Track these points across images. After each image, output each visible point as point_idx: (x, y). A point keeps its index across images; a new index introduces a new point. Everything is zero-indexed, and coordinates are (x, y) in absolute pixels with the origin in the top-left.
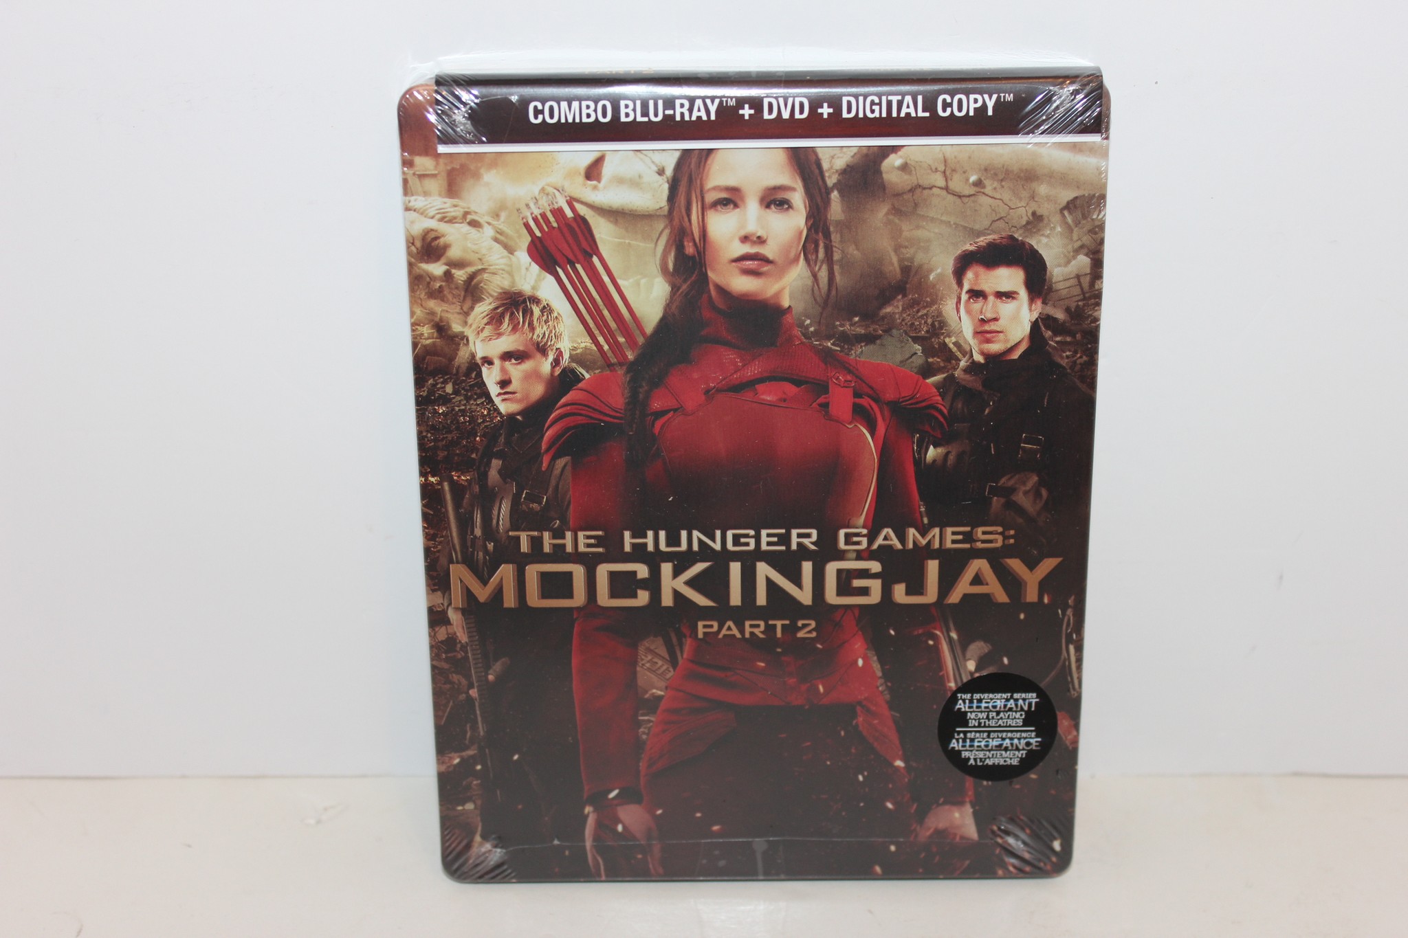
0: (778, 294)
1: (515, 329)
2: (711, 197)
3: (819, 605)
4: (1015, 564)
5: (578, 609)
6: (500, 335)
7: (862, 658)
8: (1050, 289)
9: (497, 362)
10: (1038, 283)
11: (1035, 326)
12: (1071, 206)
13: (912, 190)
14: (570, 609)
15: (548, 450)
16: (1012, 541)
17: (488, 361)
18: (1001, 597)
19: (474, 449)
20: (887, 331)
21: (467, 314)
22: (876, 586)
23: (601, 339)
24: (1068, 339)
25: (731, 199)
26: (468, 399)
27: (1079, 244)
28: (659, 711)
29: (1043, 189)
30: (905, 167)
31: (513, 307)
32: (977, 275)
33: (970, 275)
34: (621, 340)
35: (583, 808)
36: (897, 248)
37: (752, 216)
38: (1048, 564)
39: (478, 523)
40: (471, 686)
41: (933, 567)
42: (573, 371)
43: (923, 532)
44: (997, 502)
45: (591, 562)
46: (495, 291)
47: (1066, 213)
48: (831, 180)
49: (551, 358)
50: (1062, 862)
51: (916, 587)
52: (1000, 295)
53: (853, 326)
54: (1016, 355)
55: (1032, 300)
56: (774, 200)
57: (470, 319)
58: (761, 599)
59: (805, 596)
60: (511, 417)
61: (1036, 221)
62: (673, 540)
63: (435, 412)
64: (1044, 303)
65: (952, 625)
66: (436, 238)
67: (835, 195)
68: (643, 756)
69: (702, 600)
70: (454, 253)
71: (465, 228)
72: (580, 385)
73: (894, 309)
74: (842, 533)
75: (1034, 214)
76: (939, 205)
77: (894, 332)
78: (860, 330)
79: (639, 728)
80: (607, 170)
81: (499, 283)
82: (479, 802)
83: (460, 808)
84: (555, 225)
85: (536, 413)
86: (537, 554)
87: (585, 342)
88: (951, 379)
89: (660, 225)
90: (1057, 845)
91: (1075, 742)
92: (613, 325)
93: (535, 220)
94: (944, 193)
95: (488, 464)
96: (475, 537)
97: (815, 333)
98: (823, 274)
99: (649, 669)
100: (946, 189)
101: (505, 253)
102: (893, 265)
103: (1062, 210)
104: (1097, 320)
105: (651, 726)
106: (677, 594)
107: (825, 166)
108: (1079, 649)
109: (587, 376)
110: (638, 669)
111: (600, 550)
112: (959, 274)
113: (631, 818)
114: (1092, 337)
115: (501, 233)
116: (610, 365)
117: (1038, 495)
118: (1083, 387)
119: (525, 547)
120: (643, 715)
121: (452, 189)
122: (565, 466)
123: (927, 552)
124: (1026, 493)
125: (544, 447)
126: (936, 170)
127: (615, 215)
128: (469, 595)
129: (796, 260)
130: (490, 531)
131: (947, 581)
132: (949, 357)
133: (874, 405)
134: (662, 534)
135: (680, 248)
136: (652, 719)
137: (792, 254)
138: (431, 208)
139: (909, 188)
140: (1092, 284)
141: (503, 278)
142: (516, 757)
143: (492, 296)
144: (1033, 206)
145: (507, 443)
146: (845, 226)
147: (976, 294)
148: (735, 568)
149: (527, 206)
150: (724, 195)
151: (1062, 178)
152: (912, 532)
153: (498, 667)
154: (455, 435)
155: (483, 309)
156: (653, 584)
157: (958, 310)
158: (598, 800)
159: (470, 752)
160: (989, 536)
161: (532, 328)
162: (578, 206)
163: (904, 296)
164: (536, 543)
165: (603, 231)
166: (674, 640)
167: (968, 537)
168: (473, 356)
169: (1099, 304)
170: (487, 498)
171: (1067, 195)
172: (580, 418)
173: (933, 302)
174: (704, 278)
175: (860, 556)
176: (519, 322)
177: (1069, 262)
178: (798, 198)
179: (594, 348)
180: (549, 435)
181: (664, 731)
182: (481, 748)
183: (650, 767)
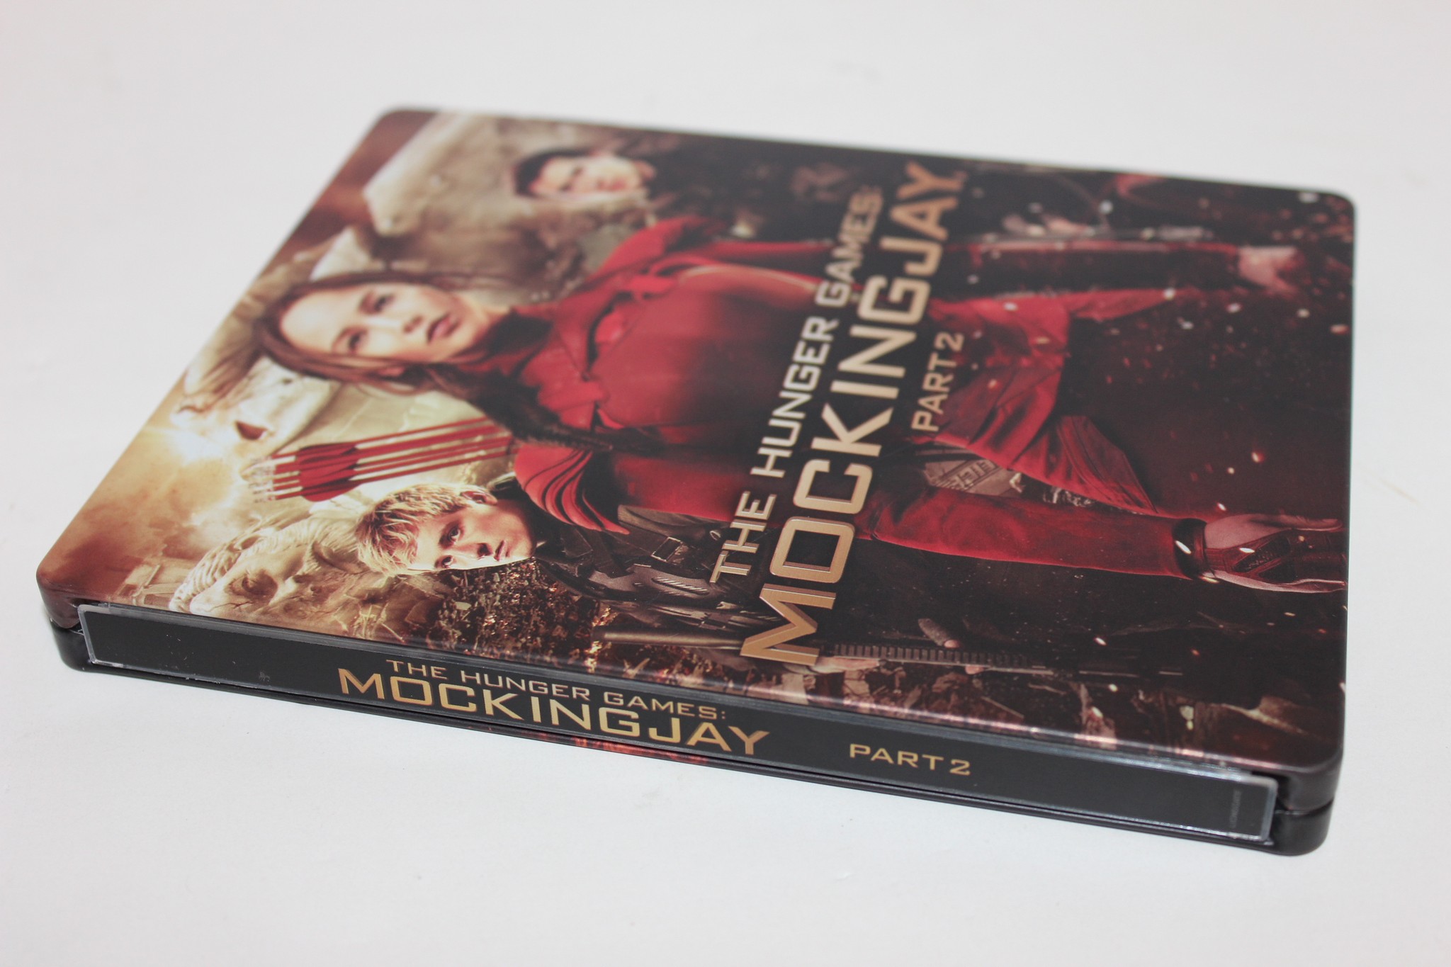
1: (412, 529)
2: (342, 350)
3: (919, 328)
4: (909, 191)
5: (857, 533)
6: (412, 544)
7: (1005, 305)
12: (502, 130)
13: (425, 217)
15: (601, 524)
16: (878, 190)
17: (445, 561)
18: (949, 203)
19: (567, 596)
20: (577, 246)
21: (366, 570)
22: (905, 284)
25: (355, 335)
27: (543, 132)
28: (1047, 482)
29: (474, 144)
30: (397, 220)
31: (381, 526)
32: (547, 187)
34: (479, 439)
35: (1207, 584)
37: (385, 323)
38: (916, 171)
39: (684, 612)
41: (894, 244)
43: (842, 245)
44: (825, 196)
45: (788, 511)
46: (351, 538)
47: (509, 135)
48: (379, 266)
49: (470, 502)
51: (916, 257)
52: (576, 174)
53: (559, 268)
54: (651, 171)
55: (593, 157)
56: (376, 306)
57: (376, 567)
58: (896, 372)
59: (900, 338)
60: (534, 551)
61: (506, 149)
62: (782, 432)
63: (492, 627)
64: (599, 150)
65: (977, 238)
67: (397, 264)
68: (1120, 508)
70: (274, 568)
71: (250, 551)
72: (522, 482)
73: (553, 240)
76: (451, 203)
77: (581, 241)
78: (567, 263)
79: (1072, 505)
80: (259, 422)
81: (341, 534)
83: (1190, 725)
84: (297, 473)
85: (536, 523)
86: (758, 560)
87: (467, 469)
88: (658, 212)
89: (352, 390)
92: (455, 443)
93: (281, 488)
94: (441, 199)
95: (598, 585)
96: (704, 619)
98: (484, 280)
100: (438, 197)
101: (305, 522)
102: (503, 236)
103: (504, 136)
105: (1071, 493)
109: (512, 474)
110: (972, 491)
111: (771, 499)
112: (536, 197)
113: (1233, 535)
115: (277, 521)
117: (826, 171)
123: (871, 245)
124: (820, 178)
125: (594, 528)
127: (316, 423)
129: (456, 298)
132: (631, 210)
134: (770, 440)
135: (389, 379)
136: (1059, 490)
137: (449, 299)
138: (201, 579)
141: (336, 529)
142: (1102, 641)
143: (355, 543)
144: (490, 150)
145: (572, 561)
146: (438, 262)
148: (844, 387)
149: (255, 493)
150: (347, 340)
152: (840, 253)
153: (932, 634)
154: (536, 615)
155: (369, 554)
156: (844, 459)
157: (577, 201)
158: (1192, 566)
160: (866, 203)
161: (422, 513)
162: (286, 451)
163: (541, 232)
164: (740, 558)
166: (934, 452)
167: (862, 217)
168: (429, 574)
170: (649, 596)
171: (489, 134)
172: (568, 488)
173: (558, 215)
175: (859, 291)
176: (405, 524)
177: (561, 135)
178: (385, 289)
179: (477, 463)
180: (577, 520)
181: (1081, 482)
182: (1079, 679)
183: (1139, 504)
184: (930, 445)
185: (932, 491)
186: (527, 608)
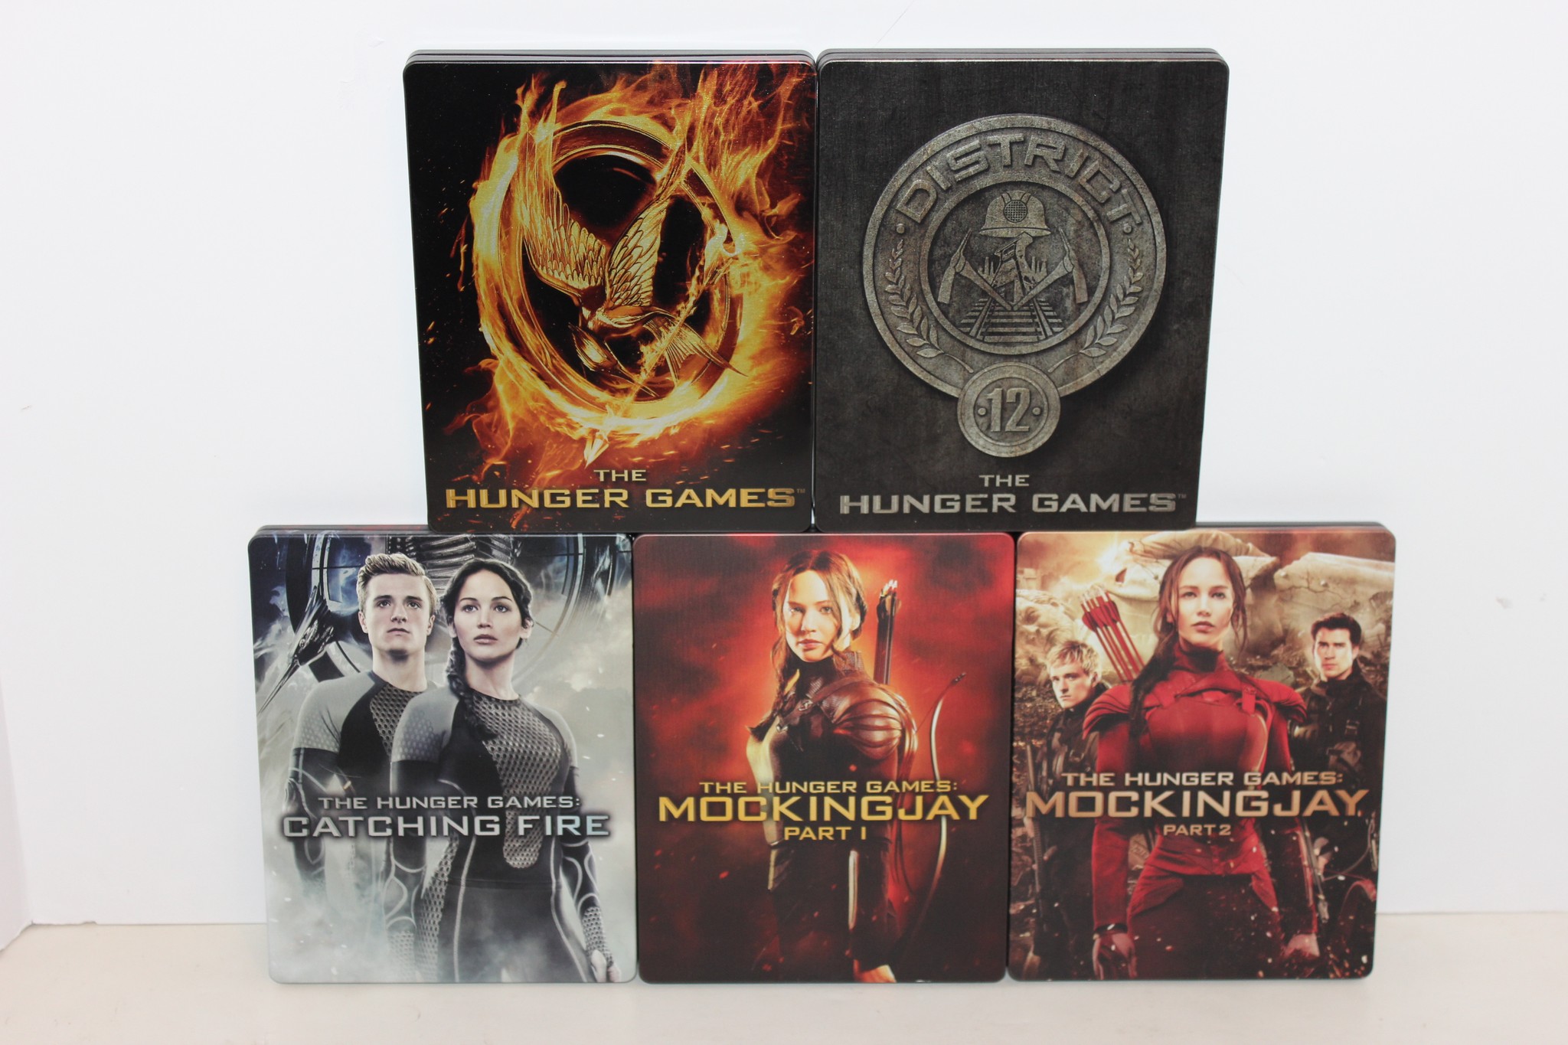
0: (1216, 644)
1: (1073, 660)
2: (1182, 591)
3: (1233, 818)
4: (1342, 794)
5: (1098, 818)
6: (1064, 664)
7: (1255, 847)
8: (1363, 642)
9: (1061, 679)
10: (1356, 637)
11: (1355, 662)
12: (1375, 597)
13: (1290, 589)
14: (1092, 819)
15: (1086, 728)
16: (1341, 781)
17: (1057, 678)
18: (1334, 812)
19: (1046, 727)
20: (1275, 663)
21: (1047, 653)
22: (1264, 805)
23: (1119, 667)
24: (1373, 669)
25: (1193, 592)
26: (1044, 699)
27: (1378, 618)
28: (1139, 877)
29: (1359, 588)
30: (1286, 577)
31: (1072, 649)
32: (1324, 634)
33: (1320, 634)
34: (1130, 667)
35: (1092, 935)
36: (1281, 619)
37: (1204, 602)
38: (1361, 794)
39: (1045, 769)
40: (1034, 862)
41: (1296, 795)
42: (1103, 685)
43: (1292, 774)
44: (1333, 759)
45: (1106, 791)
46: (1063, 640)
47: (1372, 601)
48: (1247, 583)
49: (1091, 677)
50: (1368, 969)
51: (1287, 806)
52: (1337, 645)
53: (1256, 661)
54: (1344, 677)
55: (1353, 647)
56: (1216, 593)
57: (1049, 655)
58: (1200, 812)
59: (1224, 811)
60: (1067, 710)
61: (1356, 605)
62: (1153, 779)
63: (1025, 706)
64: (1360, 649)
65: (1306, 828)
66: (1033, 612)
67: (1249, 591)
68: (1129, 904)
69: (1167, 813)
70: (1042, 620)
71: (1049, 607)
72: (1107, 692)
73: (1279, 652)
74: (1247, 775)
75: (1355, 602)
76: (1304, 597)
77: (1278, 664)
78: (1260, 663)
79: (1128, 887)
80: (1127, 577)
81: (1065, 636)
82: (1033, 932)
83: (1022, 936)
84: (1098, 605)
85: (1081, 707)
86: (1077, 787)
87: (1110, 669)
88: (1309, 690)
89: (1154, 606)
90: (1364, 959)
91: (1375, 897)
92: (1126, 659)
93: (1088, 603)
94: (1307, 590)
95: (1053, 736)
96: (1042, 776)
97: (1236, 665)
98: (1241, 633)
99: (1136, 854)
100: (1308, 588)
101: (1070, 620)
102: (1278, 629)
103: (1370, 600)
104: (1388, 658)
105: (1135, 886)
106: (1154, 811)
107: (1244, 575)
108: (1378, 843)
109: (1110, 687)
110: (1129, 852)
112: (1314, 632)
113: (1121, 942)
114: (1384, 669)
115: (1068, 609)
116: (1123, 682)
117: (1355, 754)
118: (1381, 695)
119: (1070, 782)
120: (1131, 880)
121: (1044, 585)
122: (1094, 739)
123: (1293, 786)
124: (1349, 753)
125: (1084, 726)
126: (1303, 578)
127: (1130, 600)
128: (1037, 810)
129: (1226, 625)
130: (1051, 774)
131: (1305, 802)
132: (1308, 678)
133: (1267, 706)
134: (1147, 775)
135: (1164, 618)
136: (1136, 882)
137: (1225, 622)
139: (1287, 587)
140: (1386, 639)
141: (1067, 633)
142: (1056, 905)
143: (1061, 643)
144: (1354, 598)
145: (1065, 724)
146: (1254, 607)
147: (1323, 644)
148: (1187, 795)
149: (1084, 595)
150: (1189, 590)
151: (1371, 583)
152: (1285, 775)
153: (1050, 851)
154: (1036, 719)
155: (1056, 650)
156: (1140, 804)
157: (1313, 652)
158: (1102, 930)
159: (1030, 902)
160: (1328, 777)
161: (1082, 660)
162: (1111, 596)
163: (1285, 644)
164: (1077, 780)
165: (1123, 609)
166: (1151, 836)
167: (1317, 778)
168: (1048, 676)
169: (1389, 650)
170: (1051, 755)
171: (1372, 592)
172: (1105, 710)
173: (1300, 648)
174: (1176, 634)
175: (1256, 788)
176: (1075, 657)
177: (1373, 627)
178: (1229, 592)
179: (1115, 672)
180: (1087, 719)
181: (1142, 890)
182: (1037, 900)
183: (1132, 911)
184: (1154, 834)
185: (1128, 840)
186: (1038, 715)
